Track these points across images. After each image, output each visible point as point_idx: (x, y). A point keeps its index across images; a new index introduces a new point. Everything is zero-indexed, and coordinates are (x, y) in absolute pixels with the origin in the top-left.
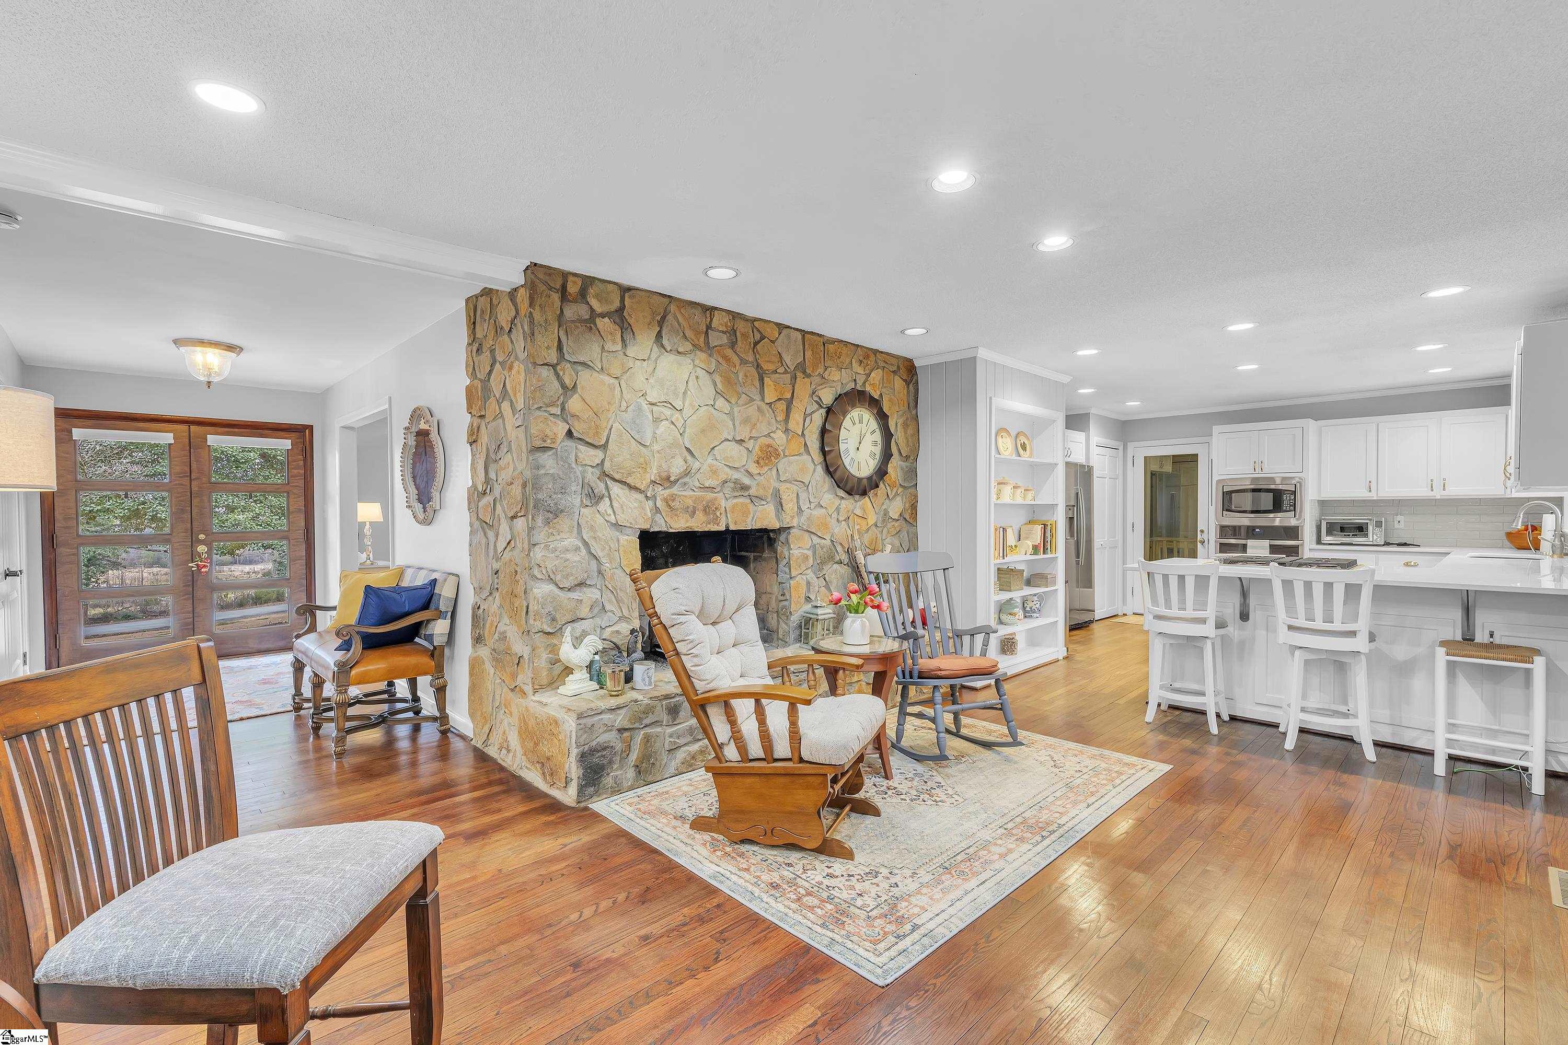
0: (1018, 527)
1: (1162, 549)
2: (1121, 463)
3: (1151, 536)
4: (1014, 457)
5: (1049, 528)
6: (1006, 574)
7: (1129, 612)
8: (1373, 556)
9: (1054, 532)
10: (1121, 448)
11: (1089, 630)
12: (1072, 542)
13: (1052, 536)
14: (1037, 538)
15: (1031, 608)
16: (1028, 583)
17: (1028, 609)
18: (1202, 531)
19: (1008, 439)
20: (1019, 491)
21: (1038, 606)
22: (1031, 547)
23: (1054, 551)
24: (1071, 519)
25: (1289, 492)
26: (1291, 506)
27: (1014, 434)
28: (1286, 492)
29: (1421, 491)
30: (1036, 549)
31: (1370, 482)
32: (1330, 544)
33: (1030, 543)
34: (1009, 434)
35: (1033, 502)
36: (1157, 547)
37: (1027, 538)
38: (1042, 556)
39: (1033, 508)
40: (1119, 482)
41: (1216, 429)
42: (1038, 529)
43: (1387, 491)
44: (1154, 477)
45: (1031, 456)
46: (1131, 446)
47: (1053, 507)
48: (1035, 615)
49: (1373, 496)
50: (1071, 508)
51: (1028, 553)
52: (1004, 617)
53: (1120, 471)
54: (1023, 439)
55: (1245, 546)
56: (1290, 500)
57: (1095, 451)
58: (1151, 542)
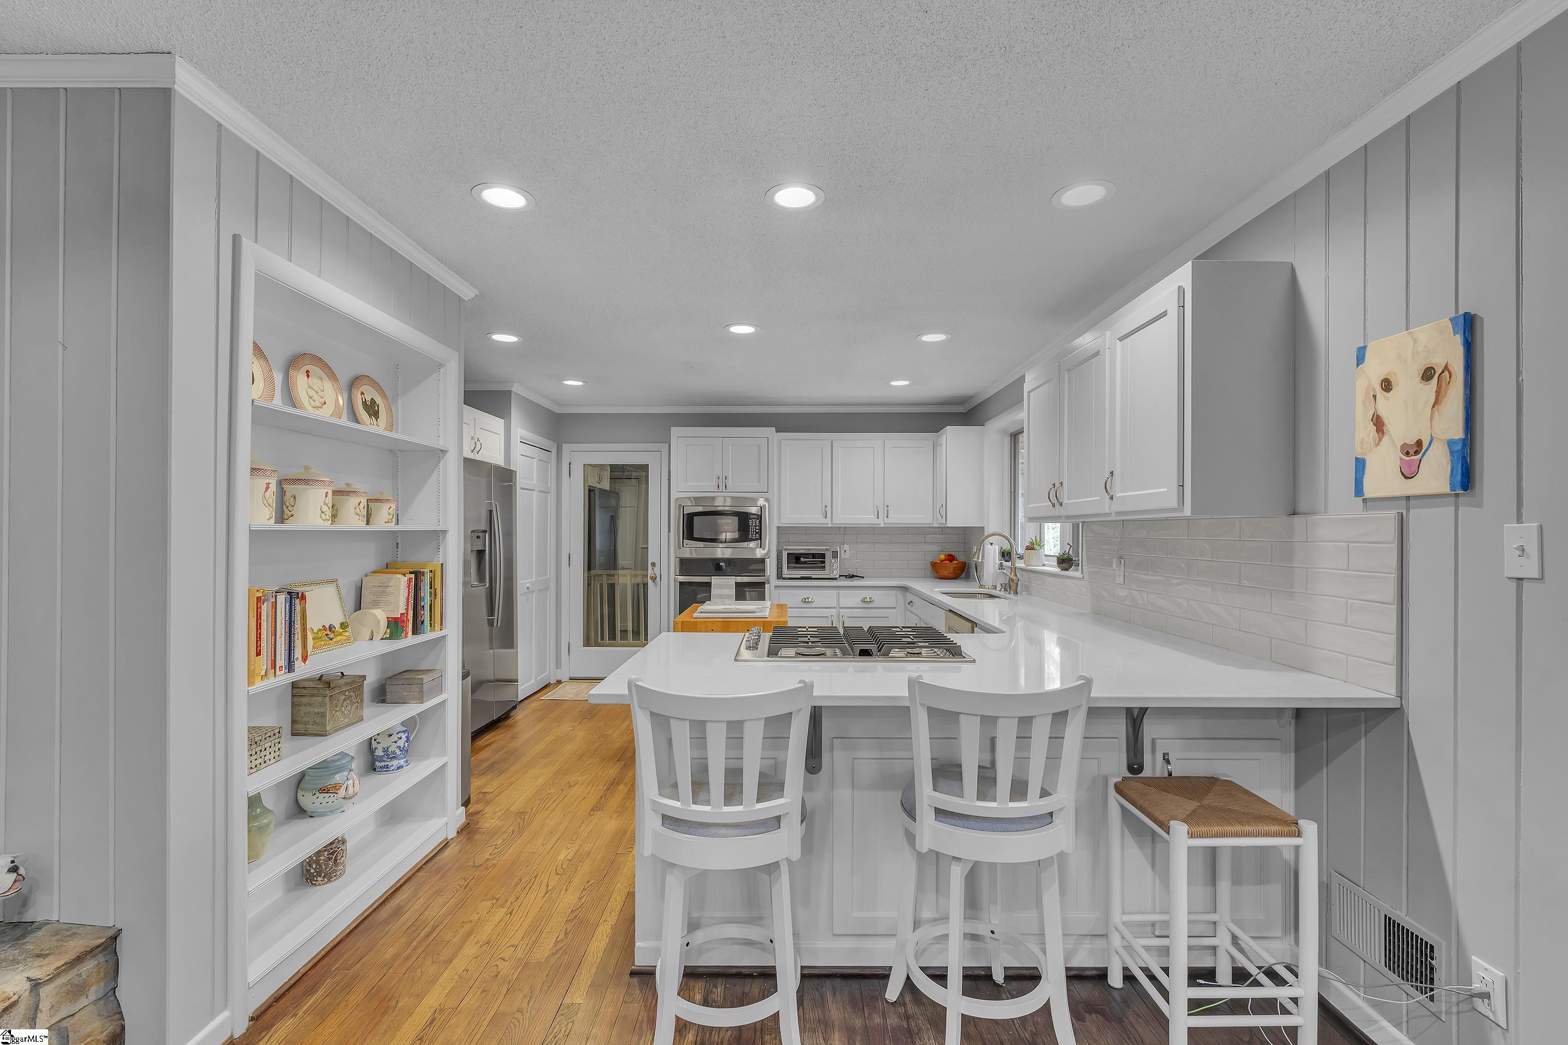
0: (355, 579)
1: (601, 585)
2: (554, 474)
3: (589, 568)
4: (344, 421)
5: (427, 579)
6: (312, 695)
7: (565, 678)
8: (834, 592)
9: (438, 585)
10: (554, 451)
11: (510, 726)
12: (481, 591)
13: (434, 595)
14: (400, 603)
15: (385, 750)
16: (382, 695)
17: (379, 753)
18: (653, 564)
19: (328, 385)
20: (353, 501)
21: (401, 743)
22: (384, 623)
23: (437, 625)
24: (480, 553)
25: (754, 516)
26: (757, 533)
27: (344, 377)
28: (751, 516)
29: (866, 518)
30: (395, 627)
31: (826, 507)
32: (790, 579)
33: (381, 615)
34: (332, 376)
35: (392, 527)
36: (596, 582)
37: (375, 604)
38: (410, 640)
39: (395, 539)
40: (552, 497)
41: (675, 431)
42: (401, 584)
43: (843, 517)
44: (592, 493)
45: (391, 426)
46: (566, 448)
47: (437, 536)
48: (395, 763)
49: (828, 522)
50: (480, 534)
51: (377, 637)
52: (306, 800)
53: (552, 484)
54: (370, 394)
55: (709, 585)
56: (756, 526)
57: (519, 449)
58: (589, 578)
